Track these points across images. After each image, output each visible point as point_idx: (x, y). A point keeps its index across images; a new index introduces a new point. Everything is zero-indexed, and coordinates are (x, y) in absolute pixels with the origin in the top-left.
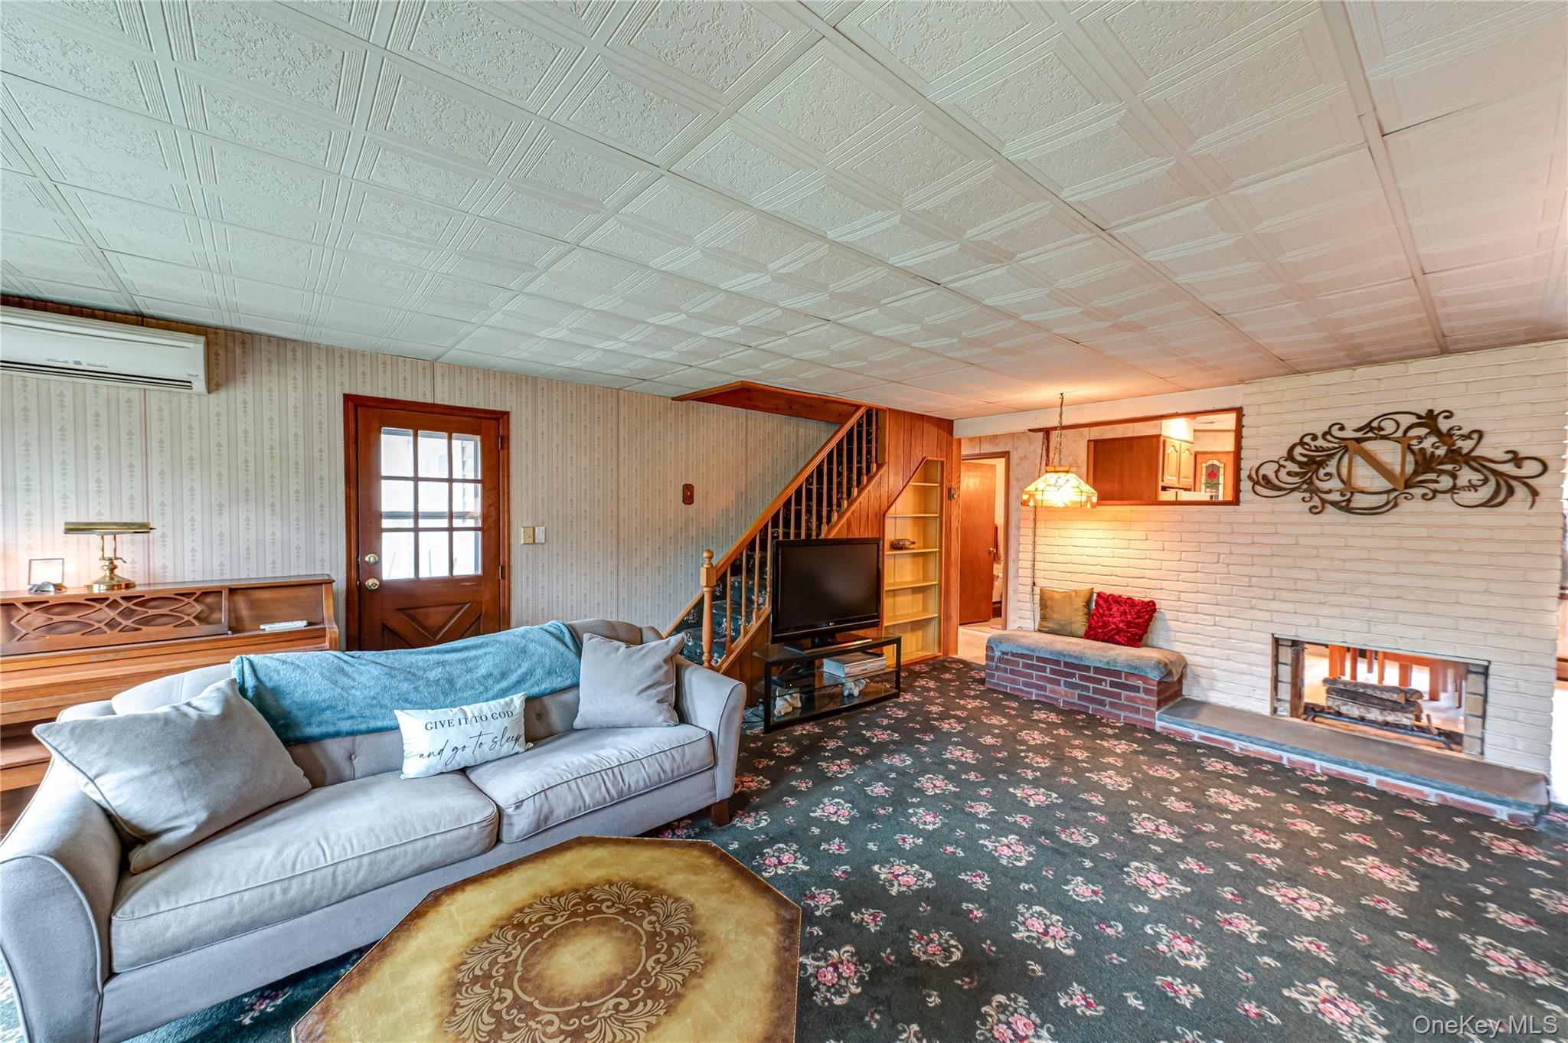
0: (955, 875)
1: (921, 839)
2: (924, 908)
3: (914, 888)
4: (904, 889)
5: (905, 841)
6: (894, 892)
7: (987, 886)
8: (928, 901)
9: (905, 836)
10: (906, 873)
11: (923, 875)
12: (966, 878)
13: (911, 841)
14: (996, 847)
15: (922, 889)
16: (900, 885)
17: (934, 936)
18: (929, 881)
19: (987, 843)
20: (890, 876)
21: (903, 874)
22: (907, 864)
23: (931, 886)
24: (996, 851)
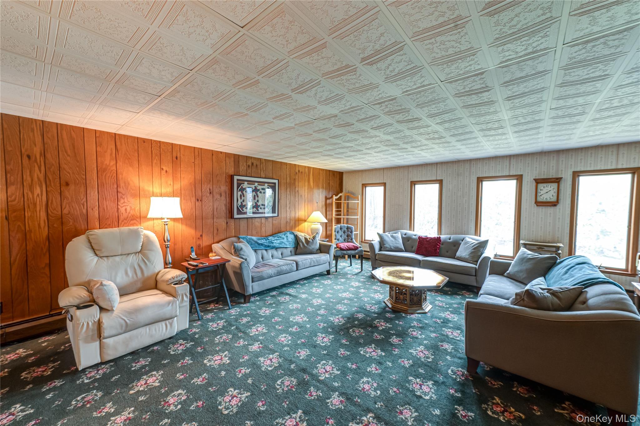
0: (352, 354)
1: (368, 371)
2: (362, 341)
3: (366, 347)
4: (370, 347)
5: (376, 368)
6: (373, 345)
7: (339, 350)
8: (360, 343)
9: (376, 372)
10: (371, 353)
11: (364, 352)
12: (347, 353)
13: (373, 369)
14: (332, 370)
15: (364, 347)
16: (372, 348)
17: (358, 334)
18: (361, 350)
19: (336, 372)
20: (377, 351)
21: (372, 352)
22: (371, 357)
23: (360, 349)
24: (333, 367)
